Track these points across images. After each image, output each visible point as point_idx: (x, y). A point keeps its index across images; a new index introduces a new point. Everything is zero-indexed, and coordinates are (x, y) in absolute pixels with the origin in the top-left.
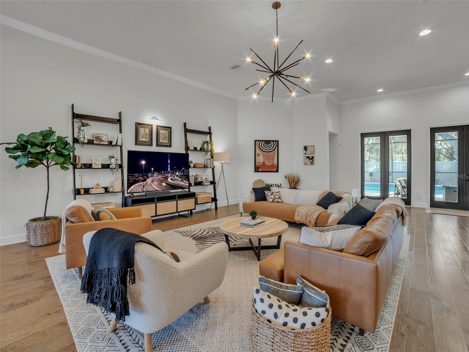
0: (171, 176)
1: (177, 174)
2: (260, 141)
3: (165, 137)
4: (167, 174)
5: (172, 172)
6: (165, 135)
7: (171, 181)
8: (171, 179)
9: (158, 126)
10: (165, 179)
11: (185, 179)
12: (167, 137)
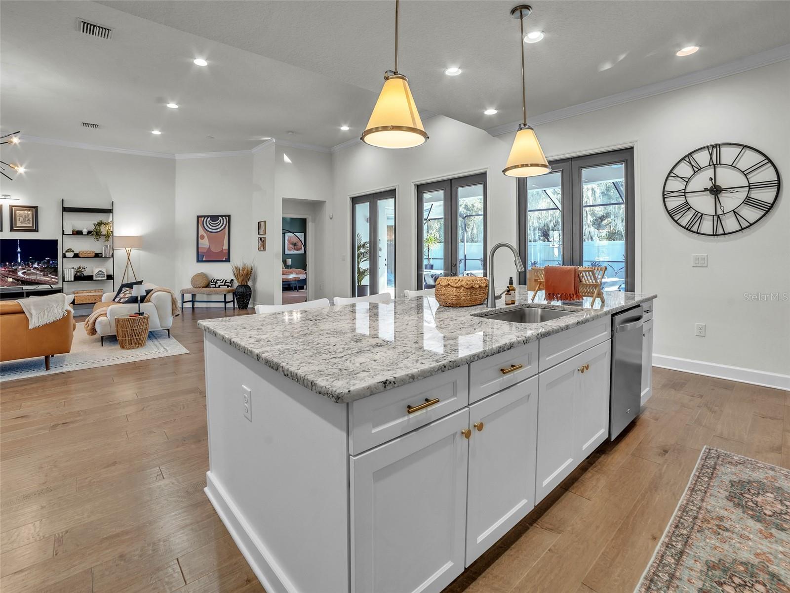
0: (23, 269)
1: (36, 265)
2: (205, 217)
3: (27, 219)
4: (14, 266)
5: (25, 264)
6: (26, 217)
7: (23, 276)
8: (23, 273)
9: (11, 207)
10: (11, 273)
11: (52, 273)
12: (31, 220)
